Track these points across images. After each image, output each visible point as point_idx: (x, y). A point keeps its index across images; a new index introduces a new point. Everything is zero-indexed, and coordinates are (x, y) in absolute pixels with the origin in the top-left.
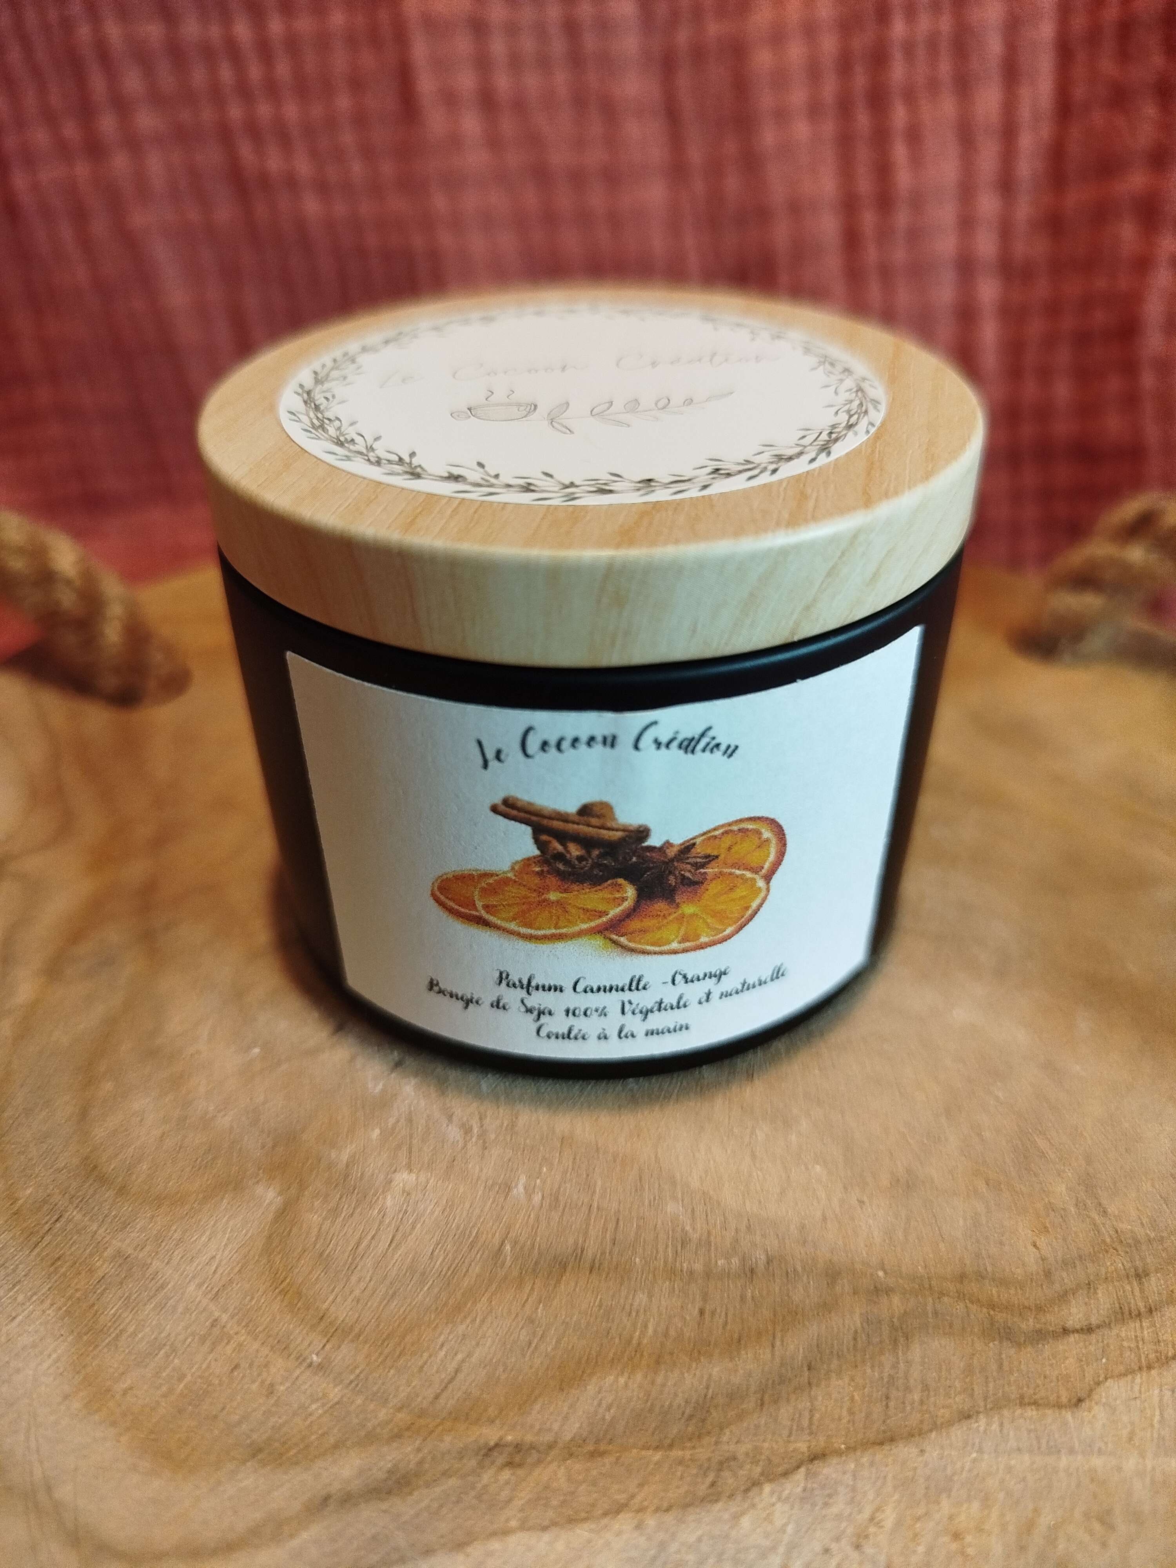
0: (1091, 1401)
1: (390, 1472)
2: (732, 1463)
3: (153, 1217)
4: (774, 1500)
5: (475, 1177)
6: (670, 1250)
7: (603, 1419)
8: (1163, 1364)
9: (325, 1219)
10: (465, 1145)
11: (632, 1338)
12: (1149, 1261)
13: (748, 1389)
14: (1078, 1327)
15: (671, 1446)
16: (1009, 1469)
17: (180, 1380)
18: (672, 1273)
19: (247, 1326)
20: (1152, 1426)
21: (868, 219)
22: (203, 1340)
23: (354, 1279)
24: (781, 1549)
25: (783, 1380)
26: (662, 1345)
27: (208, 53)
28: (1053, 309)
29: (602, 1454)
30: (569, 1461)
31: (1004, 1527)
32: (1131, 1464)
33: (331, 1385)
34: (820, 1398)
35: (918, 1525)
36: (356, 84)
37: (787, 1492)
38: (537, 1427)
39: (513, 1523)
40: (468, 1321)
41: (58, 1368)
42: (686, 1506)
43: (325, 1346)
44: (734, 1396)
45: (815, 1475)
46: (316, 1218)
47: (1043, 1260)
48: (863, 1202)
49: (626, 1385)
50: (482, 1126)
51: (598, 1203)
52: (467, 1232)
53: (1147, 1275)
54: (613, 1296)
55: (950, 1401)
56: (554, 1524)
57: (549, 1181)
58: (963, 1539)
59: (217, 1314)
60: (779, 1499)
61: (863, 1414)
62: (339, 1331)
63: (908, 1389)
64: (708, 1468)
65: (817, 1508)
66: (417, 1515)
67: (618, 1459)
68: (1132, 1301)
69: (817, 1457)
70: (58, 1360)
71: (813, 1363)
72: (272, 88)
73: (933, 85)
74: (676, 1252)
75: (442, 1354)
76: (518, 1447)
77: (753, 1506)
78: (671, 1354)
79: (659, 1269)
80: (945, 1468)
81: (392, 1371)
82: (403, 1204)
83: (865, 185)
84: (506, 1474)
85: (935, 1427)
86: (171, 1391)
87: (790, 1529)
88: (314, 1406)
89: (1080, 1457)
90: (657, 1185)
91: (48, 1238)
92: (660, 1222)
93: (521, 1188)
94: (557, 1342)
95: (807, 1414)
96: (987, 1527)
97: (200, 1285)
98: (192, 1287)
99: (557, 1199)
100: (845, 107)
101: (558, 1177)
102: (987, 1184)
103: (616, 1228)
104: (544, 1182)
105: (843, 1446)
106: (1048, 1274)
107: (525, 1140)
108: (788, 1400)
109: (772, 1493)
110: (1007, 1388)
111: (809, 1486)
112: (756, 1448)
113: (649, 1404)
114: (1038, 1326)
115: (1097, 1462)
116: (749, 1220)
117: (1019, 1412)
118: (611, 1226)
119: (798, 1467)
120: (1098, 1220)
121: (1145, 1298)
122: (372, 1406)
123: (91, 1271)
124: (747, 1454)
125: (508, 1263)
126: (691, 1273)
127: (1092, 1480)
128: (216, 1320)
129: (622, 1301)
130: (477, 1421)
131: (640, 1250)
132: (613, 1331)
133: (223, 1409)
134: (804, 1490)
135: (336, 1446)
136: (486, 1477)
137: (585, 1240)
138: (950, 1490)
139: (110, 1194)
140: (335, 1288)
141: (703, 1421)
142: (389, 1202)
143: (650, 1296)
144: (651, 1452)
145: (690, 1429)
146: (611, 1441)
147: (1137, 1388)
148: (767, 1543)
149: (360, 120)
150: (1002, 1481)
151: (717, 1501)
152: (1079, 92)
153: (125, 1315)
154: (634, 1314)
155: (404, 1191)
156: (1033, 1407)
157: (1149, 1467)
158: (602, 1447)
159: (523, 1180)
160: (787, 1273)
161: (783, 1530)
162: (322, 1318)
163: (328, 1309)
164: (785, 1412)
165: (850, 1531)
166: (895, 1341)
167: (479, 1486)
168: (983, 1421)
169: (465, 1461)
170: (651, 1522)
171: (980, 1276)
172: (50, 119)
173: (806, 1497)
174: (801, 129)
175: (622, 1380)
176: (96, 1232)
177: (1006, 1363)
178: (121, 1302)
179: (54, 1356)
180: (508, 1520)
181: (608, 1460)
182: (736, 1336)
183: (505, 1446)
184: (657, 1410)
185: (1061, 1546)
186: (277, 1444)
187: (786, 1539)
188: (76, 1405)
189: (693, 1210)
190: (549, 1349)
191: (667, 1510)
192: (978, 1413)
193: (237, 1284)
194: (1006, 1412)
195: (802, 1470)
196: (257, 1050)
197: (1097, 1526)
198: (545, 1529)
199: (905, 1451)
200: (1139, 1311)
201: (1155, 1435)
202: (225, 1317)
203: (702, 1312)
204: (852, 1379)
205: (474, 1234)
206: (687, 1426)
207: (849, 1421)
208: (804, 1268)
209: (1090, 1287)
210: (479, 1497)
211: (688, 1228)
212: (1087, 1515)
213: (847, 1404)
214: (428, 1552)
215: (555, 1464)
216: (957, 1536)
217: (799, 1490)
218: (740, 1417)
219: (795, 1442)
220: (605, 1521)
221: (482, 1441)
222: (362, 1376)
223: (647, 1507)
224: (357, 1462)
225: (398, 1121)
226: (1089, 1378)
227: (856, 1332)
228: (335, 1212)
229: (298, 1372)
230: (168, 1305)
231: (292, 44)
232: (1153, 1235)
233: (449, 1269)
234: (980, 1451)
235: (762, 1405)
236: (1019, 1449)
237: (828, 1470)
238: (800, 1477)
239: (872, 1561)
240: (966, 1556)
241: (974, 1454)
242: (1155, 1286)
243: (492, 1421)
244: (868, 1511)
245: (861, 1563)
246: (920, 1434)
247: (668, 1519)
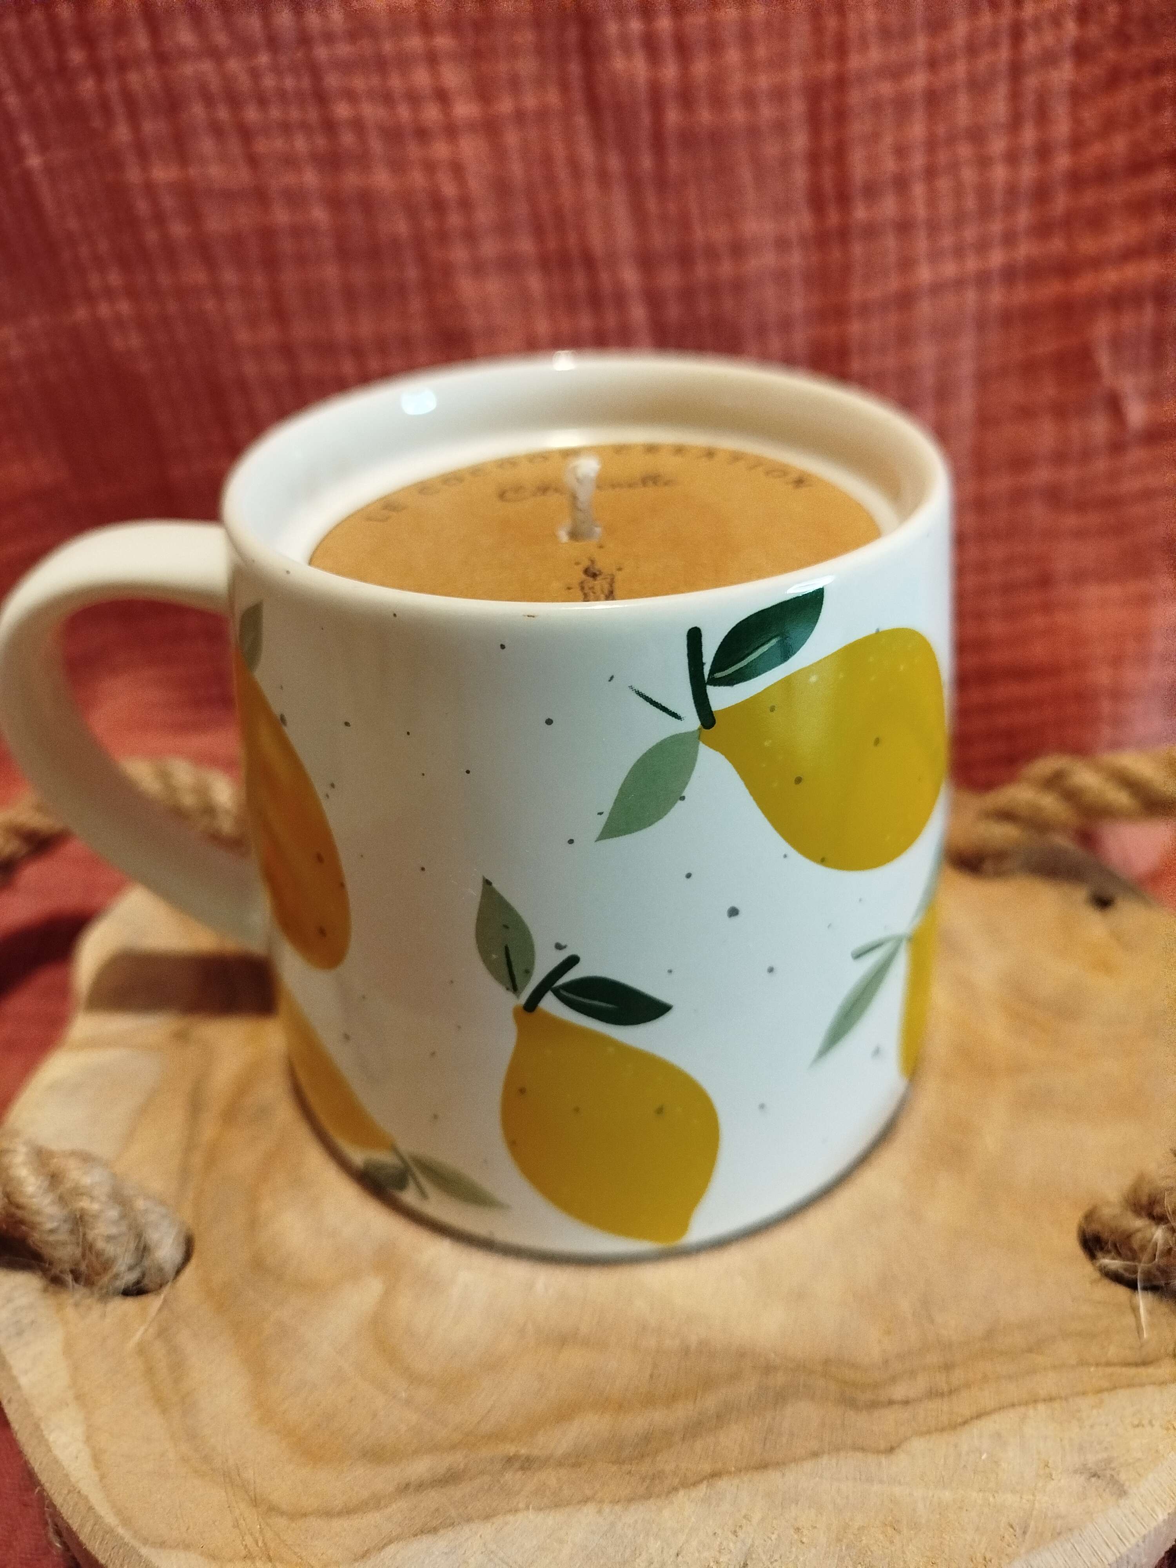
0: (900, 1450)
1: (449, 1470)
2: (661, 1476)
3: (299, 1298)
4: (685, 1500)
6: (634, 1332)
7: (583, 1442)
8: (952, 1428)
9: (411, 1302)
11: (605, 1390)
12: (957, 1357)
13: (676, 1428)
14: (899, 1400)
15: (624, 1462)
16: (839, 1490)
17: (319, 1405)
19: (360, 1372)
20: (937, 1468)
22: (332, 1380)
24: (686, 1531)
25: (699, 1424)
26: (624, 1397)
29: (580, 1465)
30: (558, 1469)
31: (829, 1527)
32: (918, 1492)
33: (412, 1413)
34: (722, 1437)
35: (774, 1522)
37: (693, 1495)
38: (541, 1446)
39: (521, 1505)
41: (242, 1395)
42: (629, 1501)
43: (409, 1387)
44: (666, 1433)
45: (713, 1486)
46: (405, 1302)
47: (883, 1352)
48: (767, 1305)
49: (599, 1421)
52: (504, 1313)
53: (953, 1367)
55: (807, 1444)
56: (547, 1507)
58: (802, 1532)
59: (341, 1363)
60: (689, 1499)
61: (749, 1449)
62: (418, 1378)
63: (780, 1435)
64: (646, 1477)
65: (712, 1507)
66: (463, 1497)
67: (589, 1469)
68: (940, 1385)
69: (715, 1475)
70: (242, 1390)
71: (720, 1414)
74: (639, 1334)
75: (484, 1395)
76: (528, 1459)
77: (673, 1503)
78: (630, 1403)
80: (797, 1487)
81: (452, 1405)
82: (463, 1293)
84: (519, 1475)
85: (795, 1460)
86: (312, 1413)
88: (401, 1426)
89: (886, 1486)
92: (629, 1313)
94: (557, 1390)
95: (712, 1447)
96: (818, 1526)
97: (331, 1343)
98: (325, 1345)
103: (601, 1316)
105: (733, 1469)
106: (886, 1362)
108: (702, 1436)
109: (684, 1495)
110: (845, 1438)
111: (708, 1492)
112: (677, 1466)
113: (613, 1433)
114: (873, 1398)
115: (897, 1490)
116: (689, 1314)
117: (850, 1454)
118: (597, 1314)
119: (703, 1480)
120: (927, 1325)
121: (949, 1384)
122: (438, 1427)
123: (261, 1331)
124: (671, 1470)
125: (529, 1336)
127: (891, 1501)
128: (341, 1367)
129: (601, 1364)
130: (502, 1441)
131: (615, 1332)
132: (592, 1386)
133: (345, 1425)
134: (705, 1495)
136: (508, 1476)
137: (580, 1323)
138: (798, 1501)
139: (271, 1281)
141: (646, 1447)
142: (454, 1292)
143: (619, 1362)
144: (611, 1465)
145: (636, 1453)
146: (586, 1457)
147: (931, 1443)
148: (678, 1527)
150: (833, 1498)
151: (650, 1498)
153: (283, 1361)
155: (463, 1285)
156: (860, 1451)
157: (930, 1495)
158: (580, 1461)
160: (710, 1353)
161: (688, 1519)
162: (407, 1370)
163: (410, 1364)
164: (699, 1445)
165: (731, 1522)
166: (775, 1404)
167: (502, 1481)
168: (825, 1460)
169: (495, 1465)
170: (607, 1509)
173: (706, 1499)
175: (596, 1418)
176: (264, 1305)
177: (847, 1420)
178: (280, 1353)
179: (239, 1388)
180: (518, 1503)
181: (583, 1469)
182: (672, 1394)
183: (520, 1456)
184: (617, 1438)
185: (864, 1541)
186: (378, 1450)
187: (690, 1524)
188: (254, 1420)
189: (652, 1306)
190: (552, 1395)
191: (618, 1502)
192: (823, 1452)
193: (354, 1344)
194: (842, 1454)
195: (705, 1482)
197: (889, 1530)
198: (541, 1510)
199: (773, 1475)
200: (943, 1392)
201: (939, 1474)
202: (346, 1366)
203: (651, 1376)
204: (744, 1426)
205: (507, 1316)
206: (634, 1450)
207: (739, 1452)
208: (722, 1351)
209: (913, 1374)
210: (502, 1488)
211: (648, 1318)
212: (883, 1522)
213: (739, 1441)
214: (469, 1520)
215: (550, 1470)
216: (798, 1530)
217: (702, 1495)
218: (670, 1446)
219: (703, 1464)
220: (578, 1507)
221: (505, 1453)
222: (432, 1407)
223: (605, 1500)
224: (428, 1463)
226: (900, 1435)
227: (751, 1395)
228: (418, 1298)
229: (392, 1403)
230: (310, 1356)
232: (962, 1339)
233: (490, 1339)
234: (822, 1477)
235: (685, 1438)
236: (847, 1478)
237: (722, 1484)
238: (703, 1487)
239: (743, 1541)
240: (803, 1543)
241: (817, 1479)
242: (958, 1376)
243: (512, 1441)
244: (744, 1512)
245: (735, 1543)
246: (784, 1464)
247: (618, 1508)
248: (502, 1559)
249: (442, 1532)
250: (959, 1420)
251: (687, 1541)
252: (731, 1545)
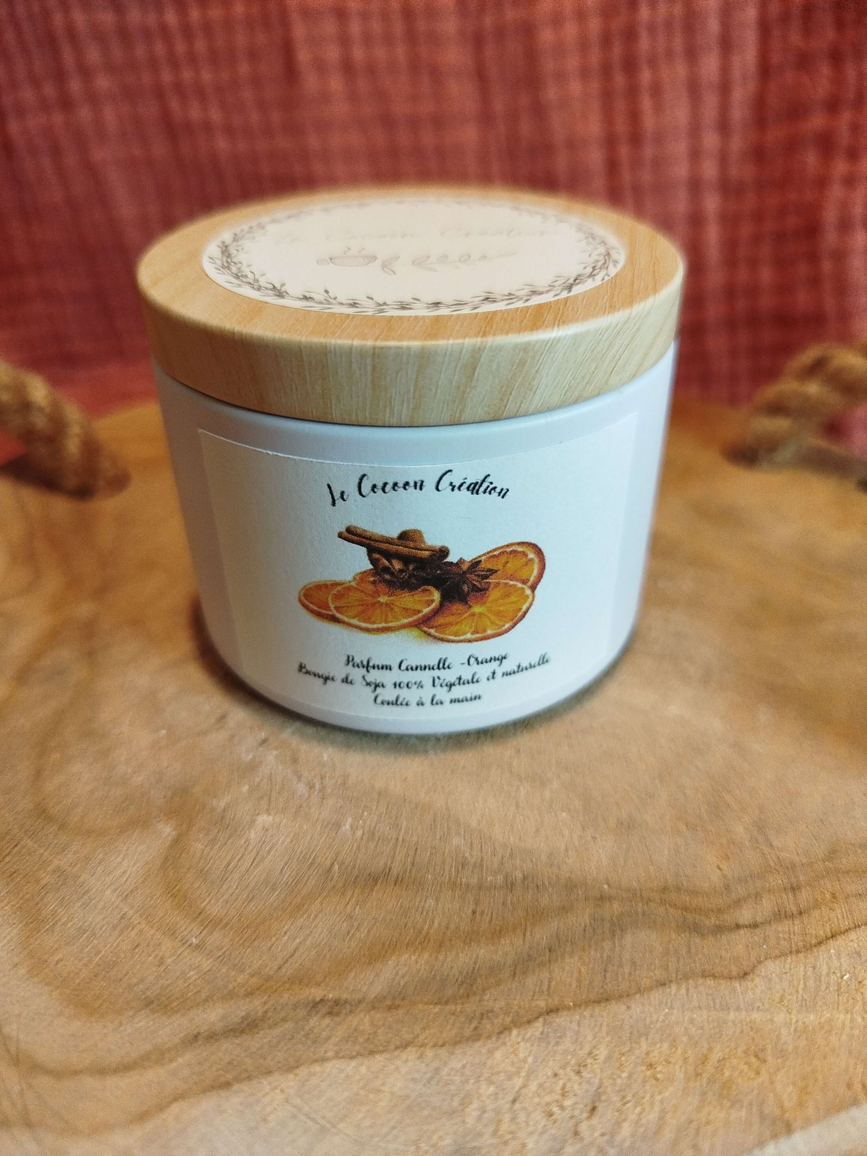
0: (754, 973)
1: (244, 1018)
2: (490, 1014)
3: (83, 844)
4: (519, 1040)
5: (315, 819)
6: (453, 869)
7: (399, 983)
8: (807, 950)
9: (206, 846)
10: (309, 796)
11: (423, 929)
12: (801, 878)
13: (504, 964)
14: (747, 923)
15: (447, 1003)
16: (692, 1021)
17: (97, 954)
18: (453, 885)
19: (147, 918)
20: (797, 992)
21: (624, 152)
22: (114, 928)
23: (225, 887)
24: (523, 1074)
25: (530, 957)
26: (444, 933)
27: (147, 34)
28: (759, 217)
29: (397, 1007)
30: (372, 1012)
31: (685, 1060)
32: (780, 1018)
33: (204, 959)
34: (556, 972)
35: (623, 1059)
36: (253, 55)
37: (529, 1034)
38: (351, 988)
39: (330, 1054)
40: (305, 916)
41: (11, 946)
42: (456, 1043)
43: (201, 933)
44: (494, 969)
45: (550, 1023)
46: (200, 846)
47: (723, 877)
48: (596, 838)
49: (416, 962)
50: (322, 784)
51: (403, 837)
52: (308, 856)
53: (799, 888)
54: (411, 901)
55: (651, 974)
56: (359, 1054)
57: (368, 822)
58: (655, 1068)
59: (126, 909)
60: (523, 1039)
61: (587, 982)
62: (213, 922)
63: (621, 966)
64: (473, 1018)
65: (550, 1046)
66: (261, 1048)
67: (408, 1011)
68: (788, 906)
69: (552, 1011)
70: (11, 940)
71: (553, 947)
72: (192, 59)
73: (670, 54)
74: (458, 871)
75: (286, 938)
76: (336, 1002)
77: (504, 1044)
78: (450, 940)
79: (444, 883)
80: (645, 1019)
81: (249, 950)
82: (263, 836)
83: (621, 126)
84: (327, 1021)
85: (639, 991)
86: (90, 961)
87: (530, 1060)
88: (192, 973)
89: (744, 1013)
90: (446, 826)
91: (7, 859)
92: (447, 850)
93: (348, 826)
94: (368, 931)
95: (546, 982)
96: (673, 1060)
97: (115, 890)
98: (108, 892)
99: (373, 834)
100: (606, 70)
101: (375, 819)
102: (686, 826)
103: (415, 854)
104: (365, 822)
105: (571, 1004)
106: (727, 887)
107: (353, 793)
108: (534, 971)
109: (518, 1035)
110: (693, 965)
111: (546, 1030)
112: (508, 1004)
113: (433, 973)
114: (718, 922)
115: (756, 1016)
116: (512, 850)
117: (700, 981)
118: (411, 853)
119: (538, 1017)
120: (766, 850)
121: (797, 905)
122: (233, 973)
123: (37, 881)
124: (502, 1009)
125: (336, 878)
126: (468, 885)
127: (752, 1028)
128: (124, 914)
129: (417, 904)
130: (308, 985)
131: (431, 870)
132: (409, 924)
133: (126, 975)
134: (542, 1033)
135: (206, 1000)
136: (313, 1022)
137: (392, 863)
138: (647, 1035)
139: (55, 828)
140: (211, 892)
141: (472, 985)
142: (252, 836)
143: (437, 900)
144: (432, 1006)
145: (461, 991)
146: (404, 999)
147: (787, 966)
148: (513, 1069)
149: (256, 81)
150: (686, 1029)
151: (478, 1040)
152: (776, 58)
153: (59, 910)
154: (425, 913)
155: (263, 829)
156: (711, 978)
157: (794, 1021)
158: (397, 1002)
159: (350, 820)
160: (537, 886)
161: (525, 1061)
162: (200, 914)
163: (205, 907)
164: (531, 981)
165: (573, 1062)
166: (613, 934)
167: (307, 1028)
168: (674, 987)
169: (298, 1010)
170: (429, 1053)
171: (678, 889)
172: (36, 83)
173: (544, 1037)
174: (576, 87)
175: (413, 958)
176: (43, 853)
177: (693, 947)
178: (57, 902)
179: (8, 938)
180: (326, 1052)
181: (401, 1012)
182: (498, 928)
183: (328, 1000)
184: (438, 978)
185: (727, 1074)
186: (164, 999)
187: (527, 1066)
188: (22, 971)
189: (472, 842)
190: (362, 936)
191: (443, 1045)
192: (671, 981)
193: (141, 890)
194: (691, 982)
195: (541, 1019)
196: (164, 732)
197: (754, 1060)
198: (352, 1058)
199: (617, 1008)
200: (793, 915)
201: (800, 998)
202: (131, 912)
203: (474, 912)
204: (580, 958)
205: (312, 858)
206: (459, 989)
207: (576, 987)
208: (550, 883)
209: (758, 896)
210: (306, 1036)
211: (467, 855)
212: (746, 1052)
213: (576, 974)
214: (269, 1073)
215: (362, 1014)
216: (651, 1066)
217: (537, 1034)
218: (498, 984)
219: (537, 1000)
220: (396, 1053)
221: (311, 998)
222: (227, 952)
223: (427, 1044)
224: (220, 1011)
225: (262, 780)
226: (753, 959)
227: (585, 926)
228: (213, 842)
229: (181, 950)
230: (91, 904)
231: (207, 28)
232: (804, 861)
233: (293, 881)
234: (672, 1008)
235: (515, 974)
236: (700, 1007)
237: (560, 1020)
238: (539, 1024)
239: (589, 1082)
240: (657, 1080)
241: (667, 1010)
242: (805, 896)
243: (319, 984)
244: (587, 1048)
245: (580, 1084)
246: (628, 996)
247: (443, 1052)
248: (307, 1115)
249: (236, 1087)
250: (813, 942)
251: (525, 1086)
252: (576, 1087)
